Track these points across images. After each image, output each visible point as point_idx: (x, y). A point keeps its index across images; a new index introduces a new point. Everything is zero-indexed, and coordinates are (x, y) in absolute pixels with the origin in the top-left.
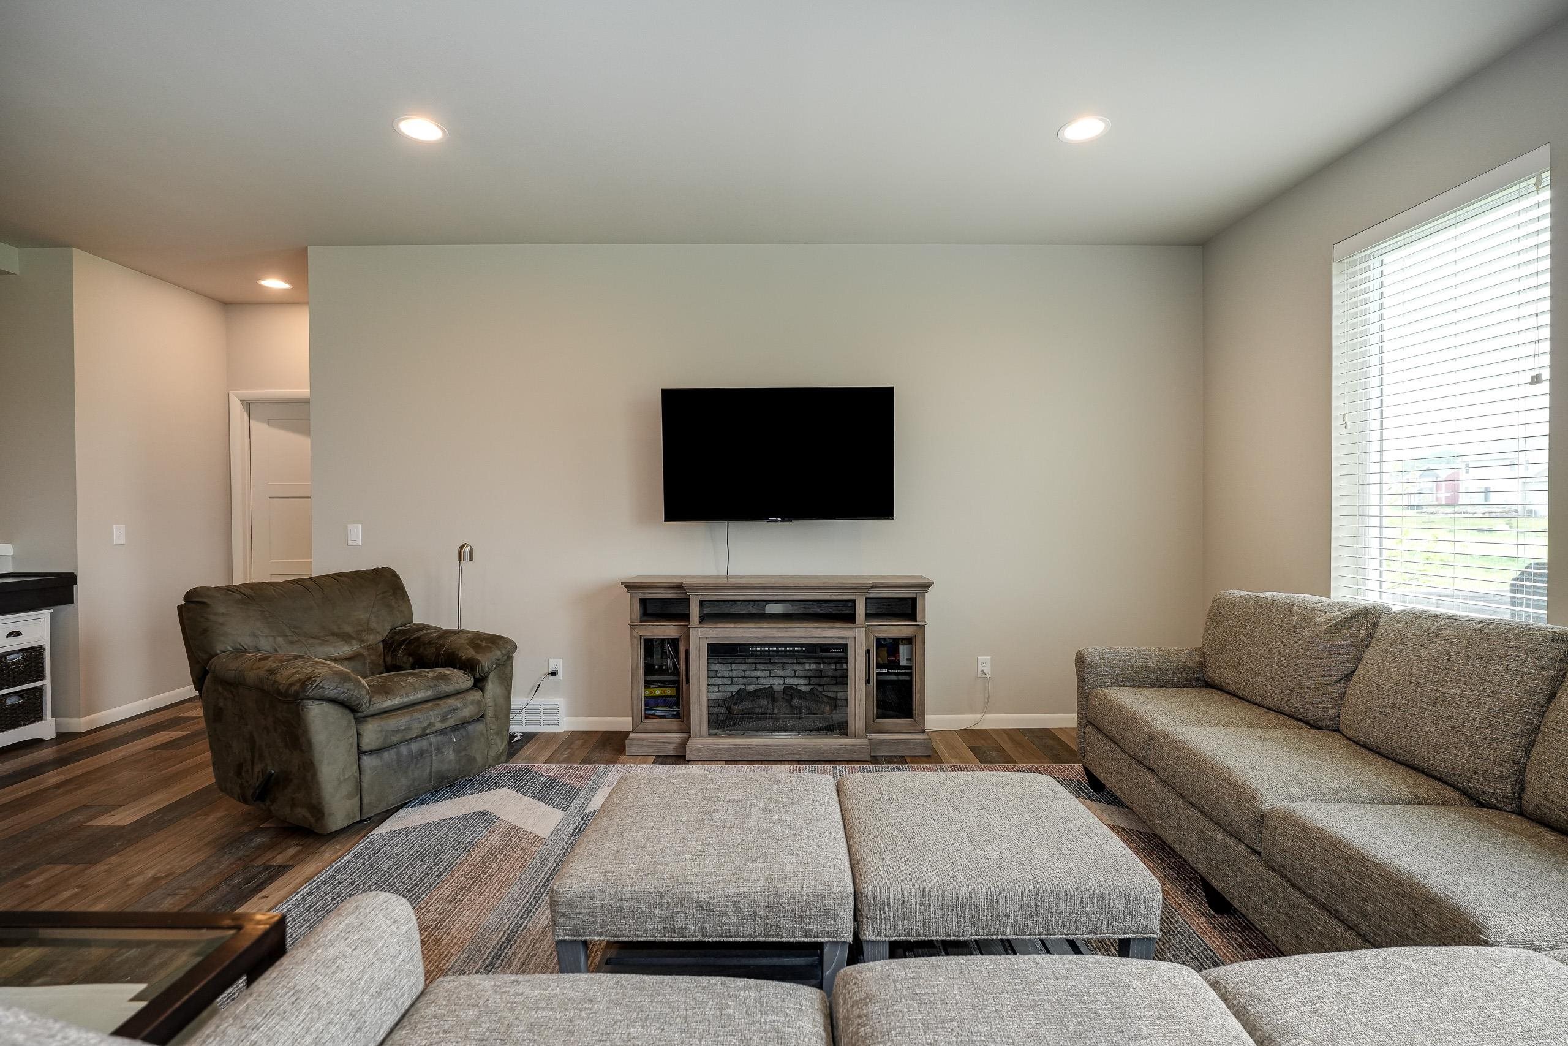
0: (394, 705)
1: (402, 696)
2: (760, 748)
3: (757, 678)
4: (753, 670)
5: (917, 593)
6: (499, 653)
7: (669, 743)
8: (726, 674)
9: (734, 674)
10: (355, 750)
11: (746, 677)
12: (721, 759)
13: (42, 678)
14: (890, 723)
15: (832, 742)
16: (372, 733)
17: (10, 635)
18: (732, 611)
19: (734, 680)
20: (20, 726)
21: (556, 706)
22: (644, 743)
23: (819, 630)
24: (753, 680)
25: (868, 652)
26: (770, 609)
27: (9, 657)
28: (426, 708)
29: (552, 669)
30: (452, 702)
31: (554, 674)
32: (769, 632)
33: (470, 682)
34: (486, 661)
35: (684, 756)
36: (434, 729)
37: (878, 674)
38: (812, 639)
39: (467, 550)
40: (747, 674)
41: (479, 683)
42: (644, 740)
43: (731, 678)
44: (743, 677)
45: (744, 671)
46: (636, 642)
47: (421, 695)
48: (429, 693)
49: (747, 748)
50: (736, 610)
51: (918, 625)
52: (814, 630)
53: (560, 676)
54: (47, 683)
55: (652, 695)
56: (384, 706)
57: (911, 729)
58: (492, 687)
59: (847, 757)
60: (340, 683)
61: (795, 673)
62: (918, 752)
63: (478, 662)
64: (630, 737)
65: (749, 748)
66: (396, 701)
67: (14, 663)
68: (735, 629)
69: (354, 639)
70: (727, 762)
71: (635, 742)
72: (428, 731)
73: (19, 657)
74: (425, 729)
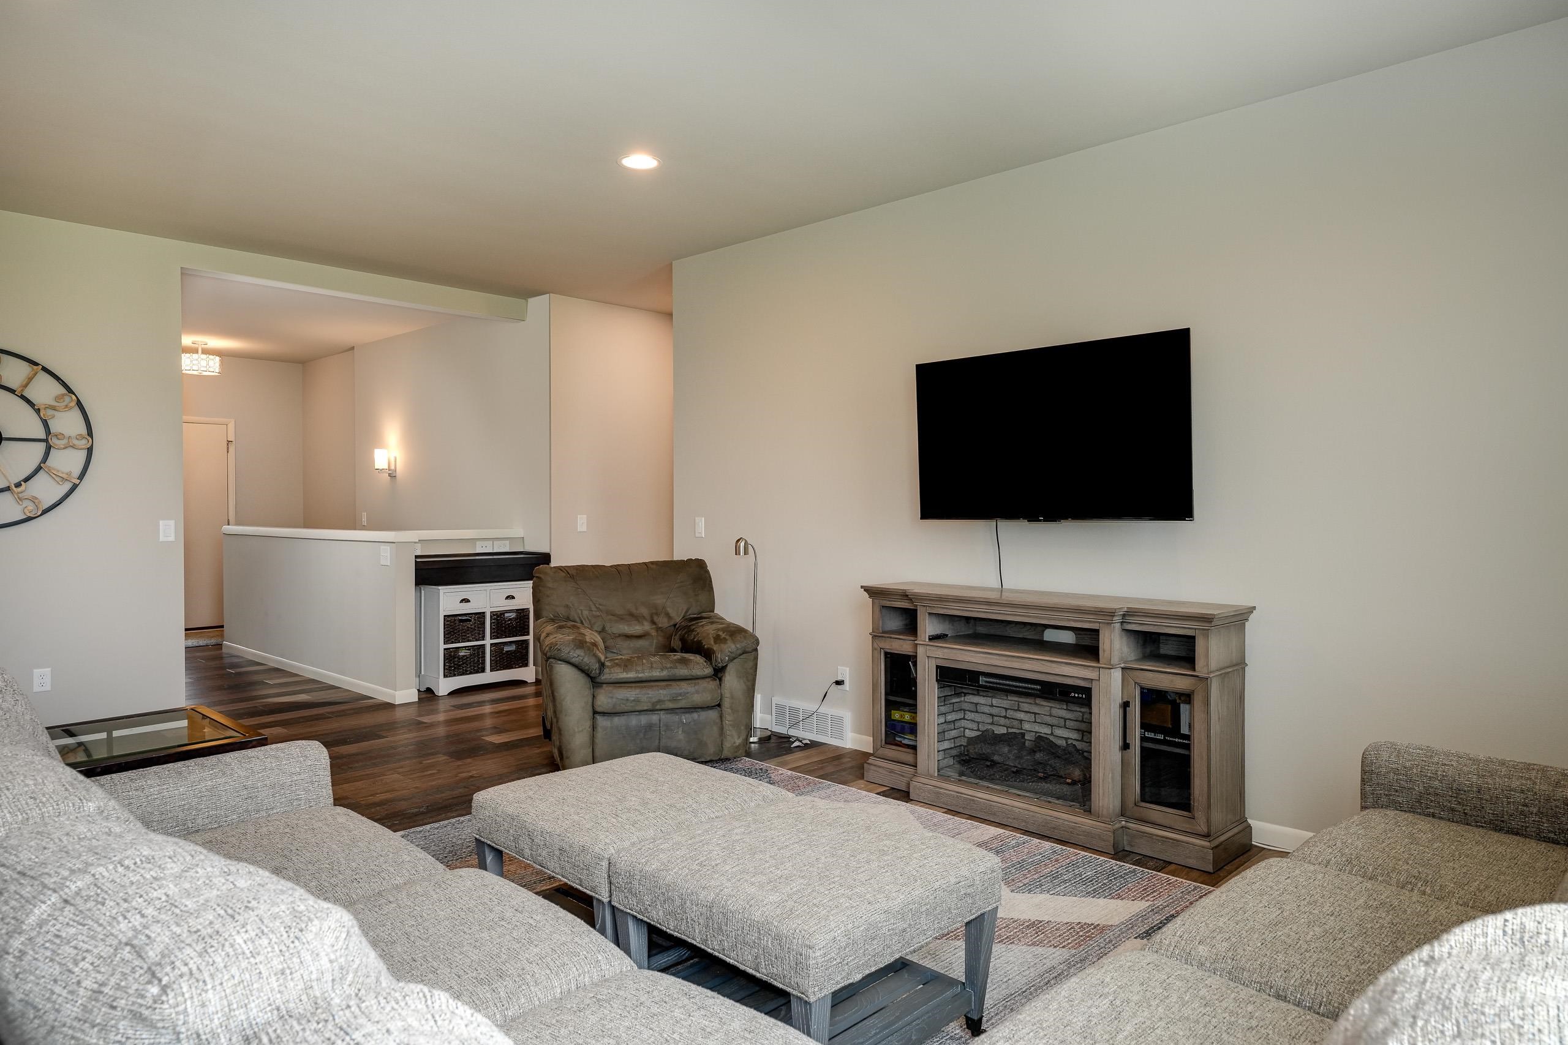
0: (630, 678)
1: (637, 672)
2: (984, 803)
3: (1021, 721)
4: (1016, 710)
5: (1195, 629)
6: (733, 646)
7: (903, 776)
8: (987, 709)
9: (994, 711)
10: (591, 709)
11: (1008, 718)
12: (943, 806)
13: (528, 634)
14: (1156, 812)
15: (1066, 817)
16: (604, 700)
17: (507, 598)
18: (1006, 634)
19: (996, 718)
20: (512, 668)
21: (841, 719)
22: (880, 770)
23: (1054, 665)
24: (1016, 723)
25: (1125, 705)
26: (1050, 636)
27: (506, 615)
28: (658, 686)
29: (839, 679)
30: (685, 687)
31: (839, 683)
32: (996, 659)
33: (709, 671)
34: (723, 652)
35: (908, 793)
36: (663, 707)
37: (1143, 739)
38: (1048, 676)
39: (742, 544)
40: (1010, 713)
41: (718, 673)
42: (880, 767)
43: (992, 715)
44: (1005, 717)
45: (1006, 709)
46: (876, 654)
47: (656, 674)
48: (664, 674)
49: (970, 799)
50: (1011, 632)
51: (1197, 676)
52: (1049, 664)
53: (847, 686)
54: (530, 638)
55: (902, 719)
56: (618, 677)
57: (1186, 826)
58: (731, 680)
59: (1081, 839)
60: (573, 649)
61: (1065, 722)
62: (1192, 862)
63: (714, 652)
64: (870, 761)
65: (972, 800)
66: (631, 675)
67: (510, 620)
68: (963, 652)
69: (646, 620)
70: (949, 811)
71: (872, 767)
72: (658, 707)
73: (513, 615)
74: (654, 704)
